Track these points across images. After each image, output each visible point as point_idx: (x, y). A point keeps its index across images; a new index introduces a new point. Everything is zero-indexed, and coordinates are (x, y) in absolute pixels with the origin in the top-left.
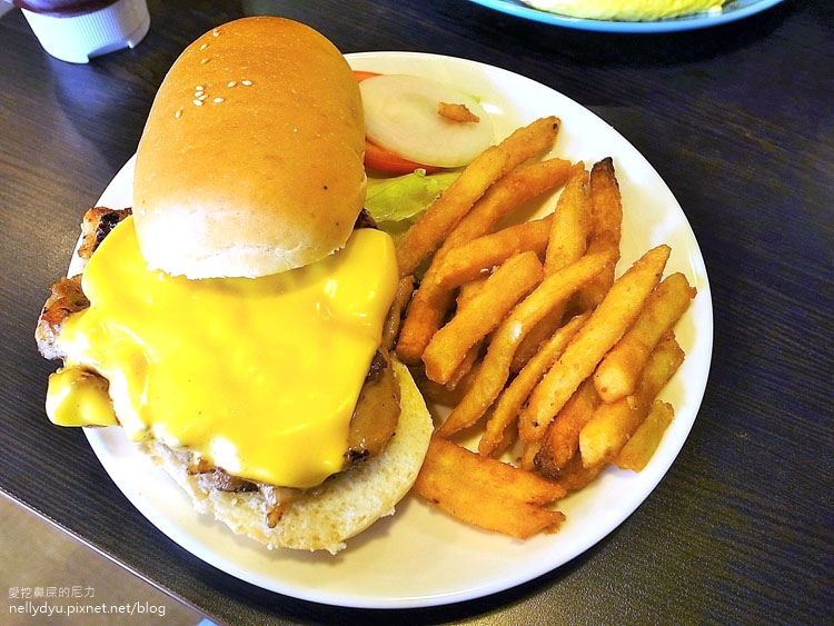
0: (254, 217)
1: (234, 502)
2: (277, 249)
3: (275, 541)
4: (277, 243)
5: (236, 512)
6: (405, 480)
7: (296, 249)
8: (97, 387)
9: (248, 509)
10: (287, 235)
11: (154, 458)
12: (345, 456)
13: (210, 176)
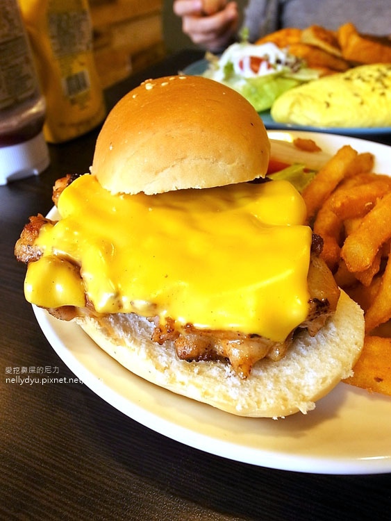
0: (203, 134)
1: (196, 370)
2: (220, 163)
3: (244, 402)
4: (220, 156)
5: (199, 380)
6: (354, 346)
7: (235, 164)
8: (69, 268)
9: (209, 377)
10: (228, 150)
11: (116, 340)
12: (309, 302)
13: (168, 109)
